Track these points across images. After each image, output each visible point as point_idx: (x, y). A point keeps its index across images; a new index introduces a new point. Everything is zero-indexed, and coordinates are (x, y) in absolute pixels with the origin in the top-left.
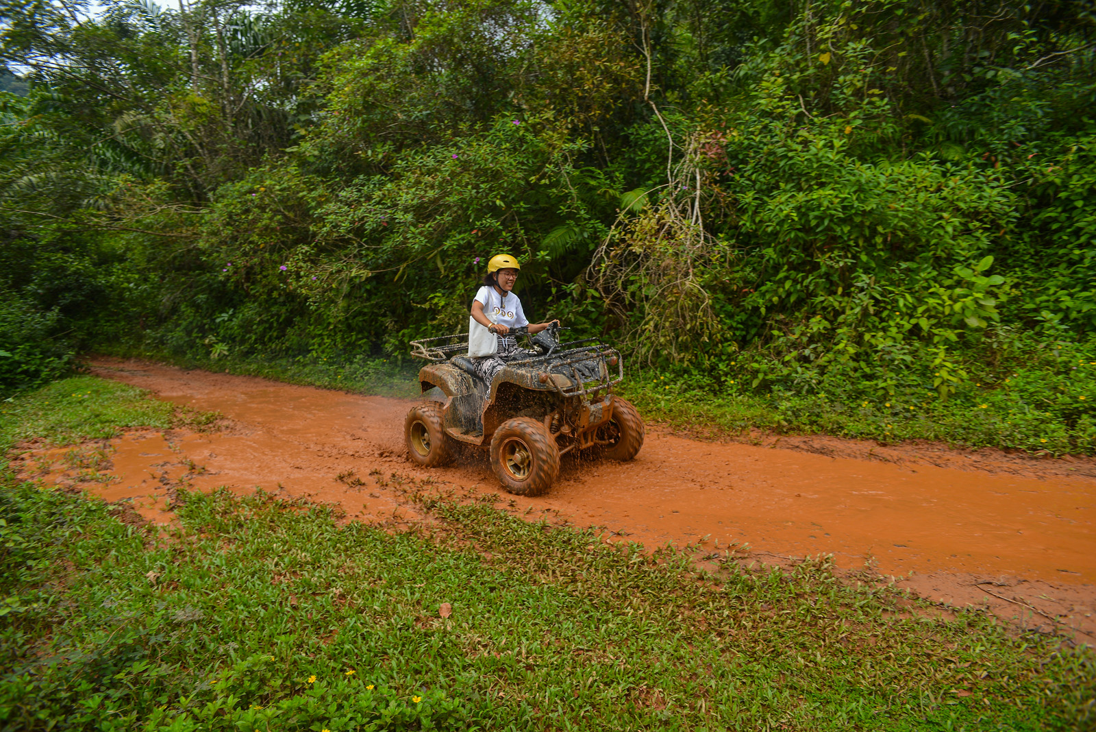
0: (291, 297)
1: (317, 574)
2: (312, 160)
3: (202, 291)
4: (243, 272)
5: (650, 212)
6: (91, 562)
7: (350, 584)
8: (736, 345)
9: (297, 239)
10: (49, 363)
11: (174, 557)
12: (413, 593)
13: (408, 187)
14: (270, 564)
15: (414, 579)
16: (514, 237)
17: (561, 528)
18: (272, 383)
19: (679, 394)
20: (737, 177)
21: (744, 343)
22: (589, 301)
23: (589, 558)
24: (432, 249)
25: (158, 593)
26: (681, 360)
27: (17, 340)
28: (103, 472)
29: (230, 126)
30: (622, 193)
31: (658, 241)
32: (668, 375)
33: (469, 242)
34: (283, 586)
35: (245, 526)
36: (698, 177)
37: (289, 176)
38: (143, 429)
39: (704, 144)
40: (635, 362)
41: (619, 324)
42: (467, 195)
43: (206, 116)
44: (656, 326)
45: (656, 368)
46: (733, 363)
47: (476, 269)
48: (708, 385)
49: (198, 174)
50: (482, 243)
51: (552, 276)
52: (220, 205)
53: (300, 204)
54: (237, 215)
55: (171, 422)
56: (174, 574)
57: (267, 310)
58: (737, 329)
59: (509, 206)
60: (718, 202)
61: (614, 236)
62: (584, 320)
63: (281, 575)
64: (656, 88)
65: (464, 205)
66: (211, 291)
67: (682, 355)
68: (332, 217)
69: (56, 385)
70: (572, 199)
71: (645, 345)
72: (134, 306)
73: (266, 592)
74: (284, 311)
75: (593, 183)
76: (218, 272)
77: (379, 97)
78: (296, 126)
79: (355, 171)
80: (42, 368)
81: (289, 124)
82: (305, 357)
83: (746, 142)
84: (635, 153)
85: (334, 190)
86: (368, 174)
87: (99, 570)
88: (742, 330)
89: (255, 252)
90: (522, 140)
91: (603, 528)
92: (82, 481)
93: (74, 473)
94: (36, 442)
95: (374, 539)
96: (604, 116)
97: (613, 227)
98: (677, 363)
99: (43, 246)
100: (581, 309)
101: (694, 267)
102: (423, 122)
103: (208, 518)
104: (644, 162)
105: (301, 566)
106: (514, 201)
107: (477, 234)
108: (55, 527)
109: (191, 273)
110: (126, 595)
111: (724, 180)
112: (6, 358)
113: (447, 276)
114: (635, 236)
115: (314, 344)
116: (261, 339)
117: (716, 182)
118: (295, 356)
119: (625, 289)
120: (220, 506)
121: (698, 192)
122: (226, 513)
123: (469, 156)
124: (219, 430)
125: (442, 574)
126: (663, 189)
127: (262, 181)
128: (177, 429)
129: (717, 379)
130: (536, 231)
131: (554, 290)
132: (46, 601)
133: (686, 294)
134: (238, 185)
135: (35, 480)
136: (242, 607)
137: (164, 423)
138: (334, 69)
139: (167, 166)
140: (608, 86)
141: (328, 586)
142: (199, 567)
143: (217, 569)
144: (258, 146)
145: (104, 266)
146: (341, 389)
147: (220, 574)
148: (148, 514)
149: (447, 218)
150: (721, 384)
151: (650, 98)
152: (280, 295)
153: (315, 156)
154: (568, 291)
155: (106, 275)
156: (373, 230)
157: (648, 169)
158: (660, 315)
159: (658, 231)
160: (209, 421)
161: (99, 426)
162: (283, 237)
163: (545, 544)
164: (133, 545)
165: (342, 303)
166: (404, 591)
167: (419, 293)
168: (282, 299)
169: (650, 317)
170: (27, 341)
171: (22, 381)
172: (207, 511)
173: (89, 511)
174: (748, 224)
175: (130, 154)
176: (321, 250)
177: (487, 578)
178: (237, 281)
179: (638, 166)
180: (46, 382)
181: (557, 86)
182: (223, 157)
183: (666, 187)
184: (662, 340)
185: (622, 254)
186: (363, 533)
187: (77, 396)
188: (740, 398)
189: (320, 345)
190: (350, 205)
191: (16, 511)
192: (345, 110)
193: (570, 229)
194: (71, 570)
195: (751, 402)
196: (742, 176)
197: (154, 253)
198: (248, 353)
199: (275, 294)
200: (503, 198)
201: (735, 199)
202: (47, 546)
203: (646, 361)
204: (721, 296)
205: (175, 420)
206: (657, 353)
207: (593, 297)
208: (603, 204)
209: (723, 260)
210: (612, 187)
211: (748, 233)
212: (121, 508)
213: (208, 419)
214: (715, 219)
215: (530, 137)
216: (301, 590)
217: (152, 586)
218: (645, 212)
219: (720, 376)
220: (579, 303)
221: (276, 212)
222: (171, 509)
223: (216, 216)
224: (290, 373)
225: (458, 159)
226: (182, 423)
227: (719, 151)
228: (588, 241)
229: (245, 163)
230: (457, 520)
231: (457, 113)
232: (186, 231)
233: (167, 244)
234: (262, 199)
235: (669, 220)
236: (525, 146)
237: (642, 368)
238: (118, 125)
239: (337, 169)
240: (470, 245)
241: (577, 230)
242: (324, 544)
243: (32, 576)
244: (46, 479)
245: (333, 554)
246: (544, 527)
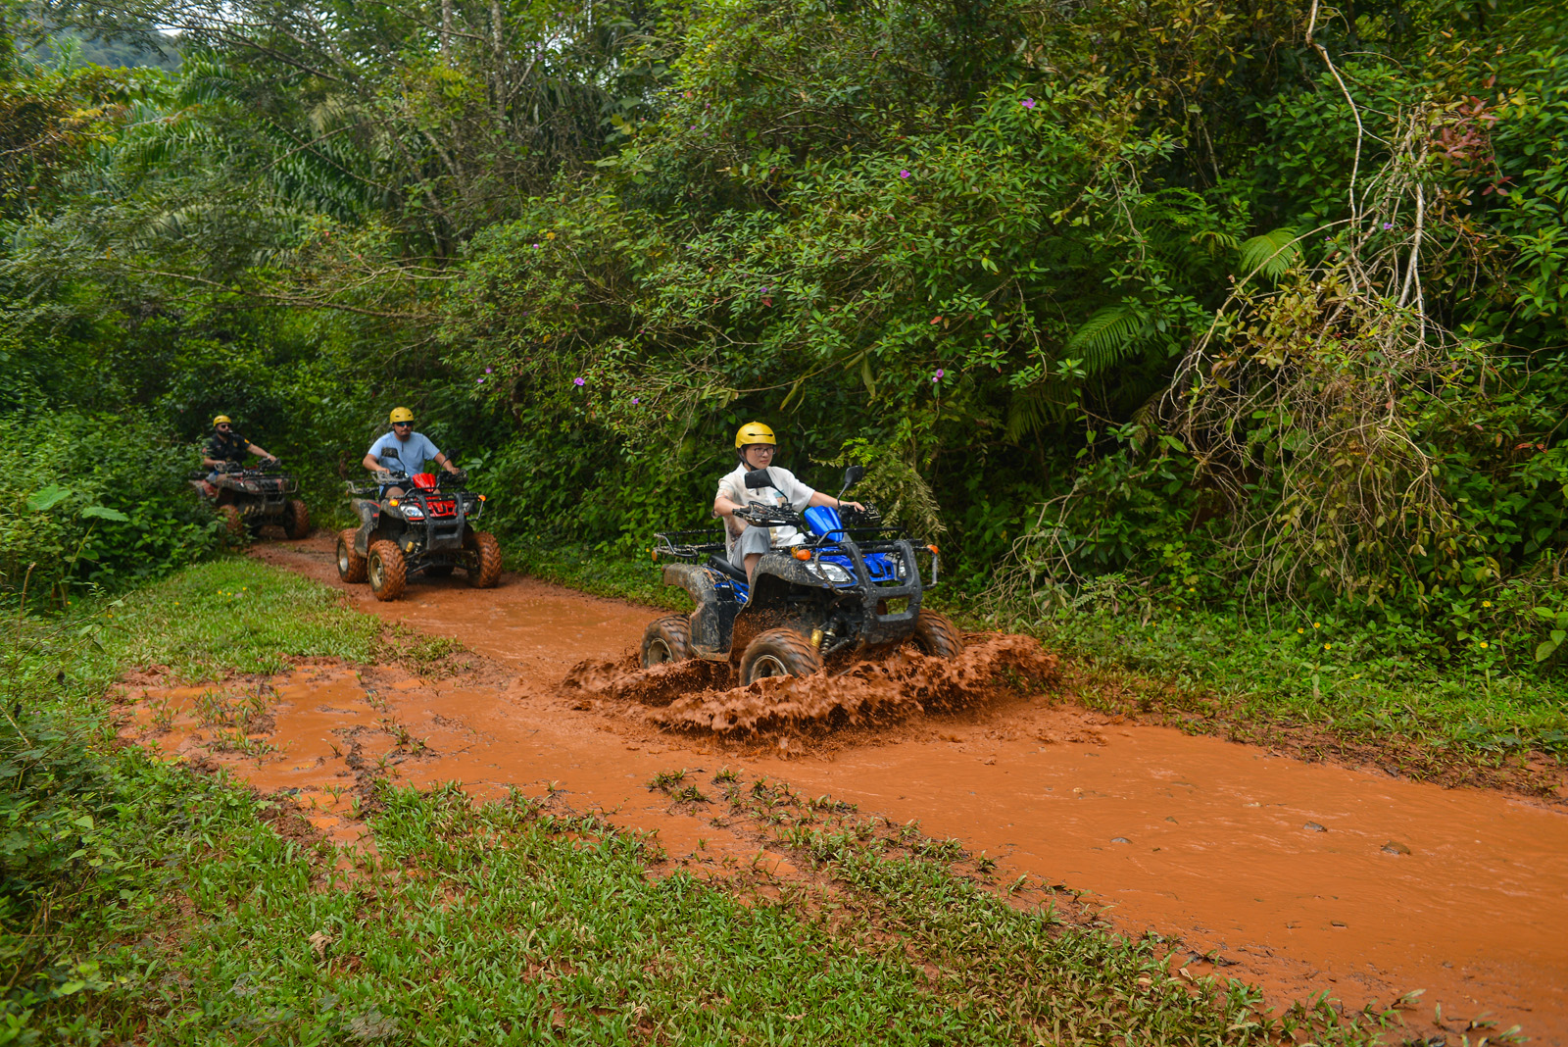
0: (593, 432)
1: (605, 972)
2: (641, 180)
3: (441, 416)
4: (512, 383)
5: (1303, 280)
6: (221, 904)
7: (663, 999)
8: (1495, 564)
9: (609, 326)
10: (184, 534)
11: (358, 908)
12: (779, 1032)
13: (816, 233)
14: (522, 939)
15: (784, 1003)
16: (1014, 330)
17: (1083, 931)
18: (551, 589)
19: (1354, 662)
20: (1517, 197)
21: (1515, 561)
22: (1164, 458)
23: (1141, 1005)
24: (854, 350)
25: (325, 975)
26: (1362, 592)
27: (140, 490)
28: (254, 737)
29: (501, 119)
30: (1243, 239)
31: (1319, 341)
32: (1330, 620)
33: (925, 340)
34: (542, 987)
35: (485, 862)
36: (1420, 202)
37: (600, 211)
38: (326, 662)
39: (1439, 129)
40: (1256, 591)
41: (1225, 509)
42: (924, 249)
43: (462, 104)
44: (1306, 517)
45: (1304, 605)
46: (1487, 604)
47: (936, 392)
48: (1424, 647)
49: (443, 206)
50: (950, 341)
51: (1088, 407)
52: (476, 265)
53: (617, 262)
54: (505, 283)
55: (373, 652)
56: (356, 943)
57: (550, 453)
58: (1501, 529)
59: (1006, 269)
60: (1466, 253)
61: (1224, 329)
62: (1150, 496)
63: (540, 964)
64: (1333, 12)
65: (918, 268)
66: (457, 416)
67: (1364, 580)
68: (673, 288)
69: (194, 573)
70: (1137, 254)
71: (1281, 553)
72: (326, 438)
73: (510, 996)
74: (578, 458)
75: (1181, 220)
76: (469, 382)
77: (768, 62)
78: (616, 118)
79: (720, 201)
80: (174, 541)
81: (605, 115)
82: (611, 543)
83: (1546, 117)
84: (1276, 154)
85: (678, 236)
86: (742, 208)
87: (232, 919)
88: (1514, 532)
89: (534, 350)
90: (1038, 139)
91: (1171, 943)
92: (220, 750)
93: (208, 735)
94: (155, 673)
95: (713, 912)
96: (1214, 80)
97: (1220, 313)
98: (1350, 597)
99: (188, 330)
100: (1145, 475)
101: (1399, 396)
102: (847, 108)
103: (422, 840)
104: (1297, 172)
105: (578, 950)
106: (1018, 259)
107: (941, 324)
108: (171, 832)
109: (424, 383)
110: (272, 973)
111: (1484, 205)
112: (120, 523)
113: (882, 402)
114: (1267, 332)
115: (628, 521)
116: (536, 507)
117: (1463, 211)
118: (595, 541)
119: (1240, 437)
120: (446, 818)
121: (1418, 235)
122: (454, 832)
123: (932, 171)
124: (453, 671)
125: (839, 999)
126: (1335, 231)
127: (551, 221)
128: (383, 666)
129: (1448, 636)
130: (1059, 318)
131: (1091, 436)
132: (143, 969)
133: (1377, 452)
134: (509, 229)
135: (148, 742)
136: (466, 1020)
137: (362, 653)
138: (687, 11)
139: (391, 194)
140: (1225, 18)
141: (624, 997)
142: (399, 933)
143: (430, 941)
144: (549, 154)
145: (283, 367)
146: (673, 608)
147: (434, 950)
148: (321, 823)
149: (884, 294)
150: (1456, 647)
151: (1317, 35)
152: (573, 427)
153: (646, 174)
154: (1120, 439)
155: (285, 382)
156: (746, 314)
157: (1305, 187)
158: (1316, 494)
159: (1320, 320)
160: (437, 655)
161: (255, 651)
162: (585, 322)
163: (1047, 961)
164: (293, 878)
165: (681, 447)
166: (762, 1025)
167: (825, 434)
168: (576, 436)
169: (1294, 497)
170: (155, 494)
171: (142, 563)
172: (421, 826)
173: (228, 806)
174: (1538, 301)
175: (336, 171)
176: (651, 348)
177: (926, 1020)
178: (501, 401)
179: (1283, 181)
180: (178, 566)
181: (1114, 25)
182: (487, 177)
183: (1343, 226)
184: (1319, 546)
185: (1238, 367)
186: (695, 896)
187: (225, 594)
188: (1505, 681)
189: (639, 523)
190: (704, 267)
191: (112, 799)
192: (705, 89)
193: (1130, 313)
194: (188, 913)
195: (1531, 692)
196: (1529, 195)
197: (364, 346)
198: (512, 530)
199: (564, 426)
200: (995, 254)
201: (1509, 246)
202: (154, 866)
203: (1282, 587)
204: (1463, 456)
205: (381, 648)
206: (1307, 573)
207: (1172, 451)
208: (1202, 261)
209: (1470, 379)
210: (1223, 227)
211: (1537, 320)
212: (278, 807)
213: (435, 650)
214: (1456, 289)
215: (1055, 131)
216: (574, 999)
217: (317, 961)
218: (1292, 280)
219: (1455, 630)
220: (1142, 462)
221: (574, 277)
222: (361, 817)
223: (467, 284)
224: (583, 572)
225: (911, 178)
226: (392, 655)
227: (1476, 142)
228: (1168, 338)
229: (525, 190)
230: (875, 890)
231: (912, 86)
232: (417, 310)
233: (386, 329)
234: (549, 253)
235: (1346, 296)
236: (1045, 149)
237: (1272, 601)
238: (318, 118)
239: (686, 198)
240: (927, 345)
241: (1143, 316)
242: (622, 910)
243: (124, 921)
244: (161, 742)
245: (636, 934)
246: (1047, 925)
